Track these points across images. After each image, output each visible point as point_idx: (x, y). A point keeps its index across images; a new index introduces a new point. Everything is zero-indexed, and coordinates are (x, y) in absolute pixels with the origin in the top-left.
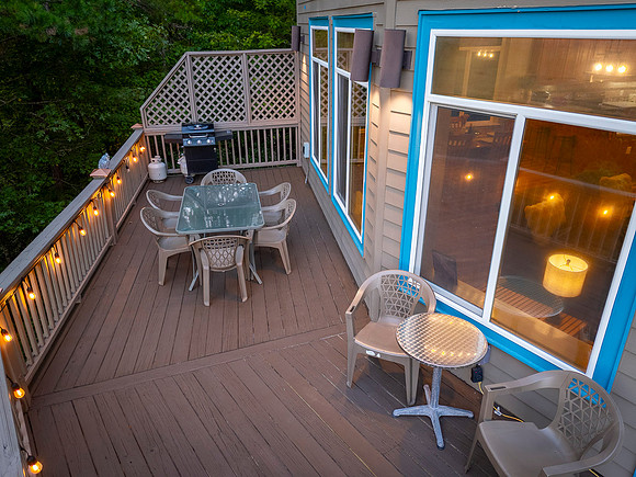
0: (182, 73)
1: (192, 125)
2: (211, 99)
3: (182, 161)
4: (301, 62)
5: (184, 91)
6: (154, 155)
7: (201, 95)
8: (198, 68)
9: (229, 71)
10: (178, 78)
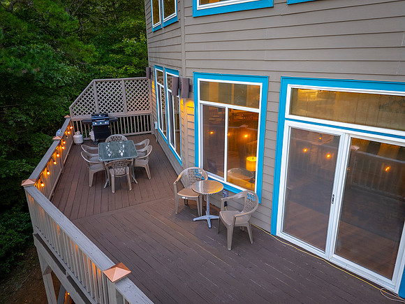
0: (91, 90)
1: (96, 115)
2: (106, 102)
3: (92, 134)
4: (151, 83)
5: (92, 98)
6: (76, 131)
7: (101, 100)
8: (99, 87)
9: (115, 88)
10: (89, 92)
